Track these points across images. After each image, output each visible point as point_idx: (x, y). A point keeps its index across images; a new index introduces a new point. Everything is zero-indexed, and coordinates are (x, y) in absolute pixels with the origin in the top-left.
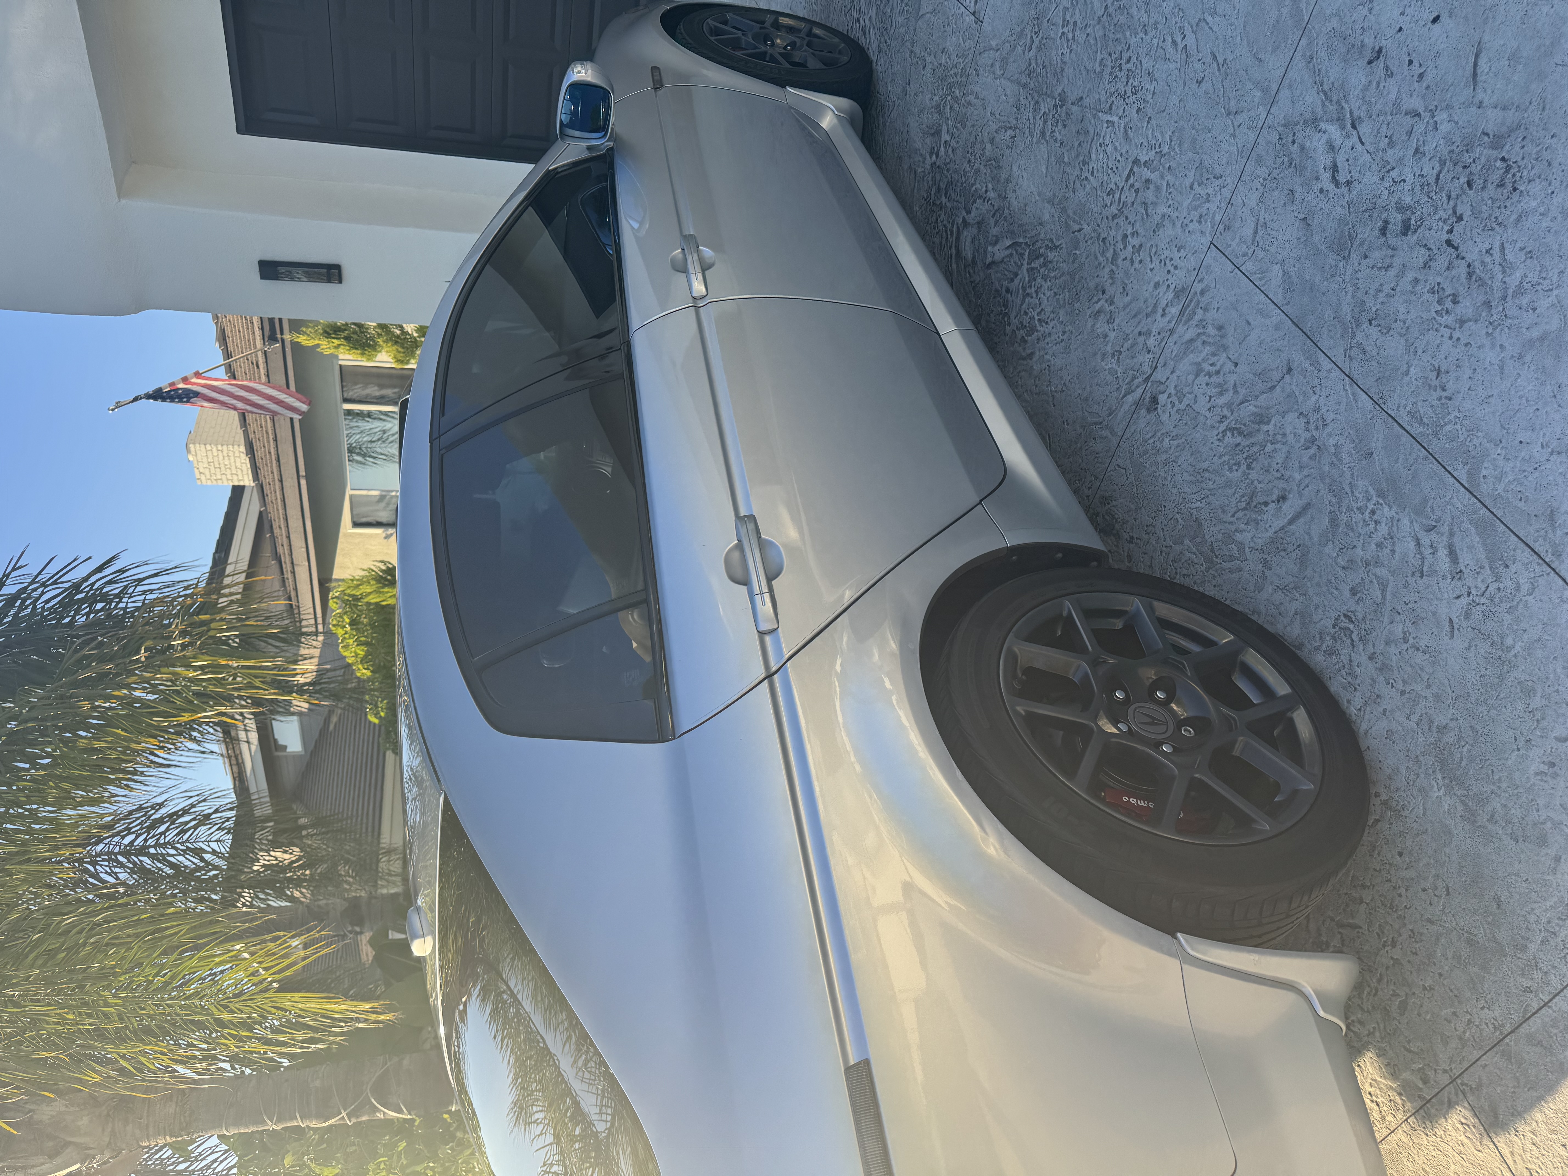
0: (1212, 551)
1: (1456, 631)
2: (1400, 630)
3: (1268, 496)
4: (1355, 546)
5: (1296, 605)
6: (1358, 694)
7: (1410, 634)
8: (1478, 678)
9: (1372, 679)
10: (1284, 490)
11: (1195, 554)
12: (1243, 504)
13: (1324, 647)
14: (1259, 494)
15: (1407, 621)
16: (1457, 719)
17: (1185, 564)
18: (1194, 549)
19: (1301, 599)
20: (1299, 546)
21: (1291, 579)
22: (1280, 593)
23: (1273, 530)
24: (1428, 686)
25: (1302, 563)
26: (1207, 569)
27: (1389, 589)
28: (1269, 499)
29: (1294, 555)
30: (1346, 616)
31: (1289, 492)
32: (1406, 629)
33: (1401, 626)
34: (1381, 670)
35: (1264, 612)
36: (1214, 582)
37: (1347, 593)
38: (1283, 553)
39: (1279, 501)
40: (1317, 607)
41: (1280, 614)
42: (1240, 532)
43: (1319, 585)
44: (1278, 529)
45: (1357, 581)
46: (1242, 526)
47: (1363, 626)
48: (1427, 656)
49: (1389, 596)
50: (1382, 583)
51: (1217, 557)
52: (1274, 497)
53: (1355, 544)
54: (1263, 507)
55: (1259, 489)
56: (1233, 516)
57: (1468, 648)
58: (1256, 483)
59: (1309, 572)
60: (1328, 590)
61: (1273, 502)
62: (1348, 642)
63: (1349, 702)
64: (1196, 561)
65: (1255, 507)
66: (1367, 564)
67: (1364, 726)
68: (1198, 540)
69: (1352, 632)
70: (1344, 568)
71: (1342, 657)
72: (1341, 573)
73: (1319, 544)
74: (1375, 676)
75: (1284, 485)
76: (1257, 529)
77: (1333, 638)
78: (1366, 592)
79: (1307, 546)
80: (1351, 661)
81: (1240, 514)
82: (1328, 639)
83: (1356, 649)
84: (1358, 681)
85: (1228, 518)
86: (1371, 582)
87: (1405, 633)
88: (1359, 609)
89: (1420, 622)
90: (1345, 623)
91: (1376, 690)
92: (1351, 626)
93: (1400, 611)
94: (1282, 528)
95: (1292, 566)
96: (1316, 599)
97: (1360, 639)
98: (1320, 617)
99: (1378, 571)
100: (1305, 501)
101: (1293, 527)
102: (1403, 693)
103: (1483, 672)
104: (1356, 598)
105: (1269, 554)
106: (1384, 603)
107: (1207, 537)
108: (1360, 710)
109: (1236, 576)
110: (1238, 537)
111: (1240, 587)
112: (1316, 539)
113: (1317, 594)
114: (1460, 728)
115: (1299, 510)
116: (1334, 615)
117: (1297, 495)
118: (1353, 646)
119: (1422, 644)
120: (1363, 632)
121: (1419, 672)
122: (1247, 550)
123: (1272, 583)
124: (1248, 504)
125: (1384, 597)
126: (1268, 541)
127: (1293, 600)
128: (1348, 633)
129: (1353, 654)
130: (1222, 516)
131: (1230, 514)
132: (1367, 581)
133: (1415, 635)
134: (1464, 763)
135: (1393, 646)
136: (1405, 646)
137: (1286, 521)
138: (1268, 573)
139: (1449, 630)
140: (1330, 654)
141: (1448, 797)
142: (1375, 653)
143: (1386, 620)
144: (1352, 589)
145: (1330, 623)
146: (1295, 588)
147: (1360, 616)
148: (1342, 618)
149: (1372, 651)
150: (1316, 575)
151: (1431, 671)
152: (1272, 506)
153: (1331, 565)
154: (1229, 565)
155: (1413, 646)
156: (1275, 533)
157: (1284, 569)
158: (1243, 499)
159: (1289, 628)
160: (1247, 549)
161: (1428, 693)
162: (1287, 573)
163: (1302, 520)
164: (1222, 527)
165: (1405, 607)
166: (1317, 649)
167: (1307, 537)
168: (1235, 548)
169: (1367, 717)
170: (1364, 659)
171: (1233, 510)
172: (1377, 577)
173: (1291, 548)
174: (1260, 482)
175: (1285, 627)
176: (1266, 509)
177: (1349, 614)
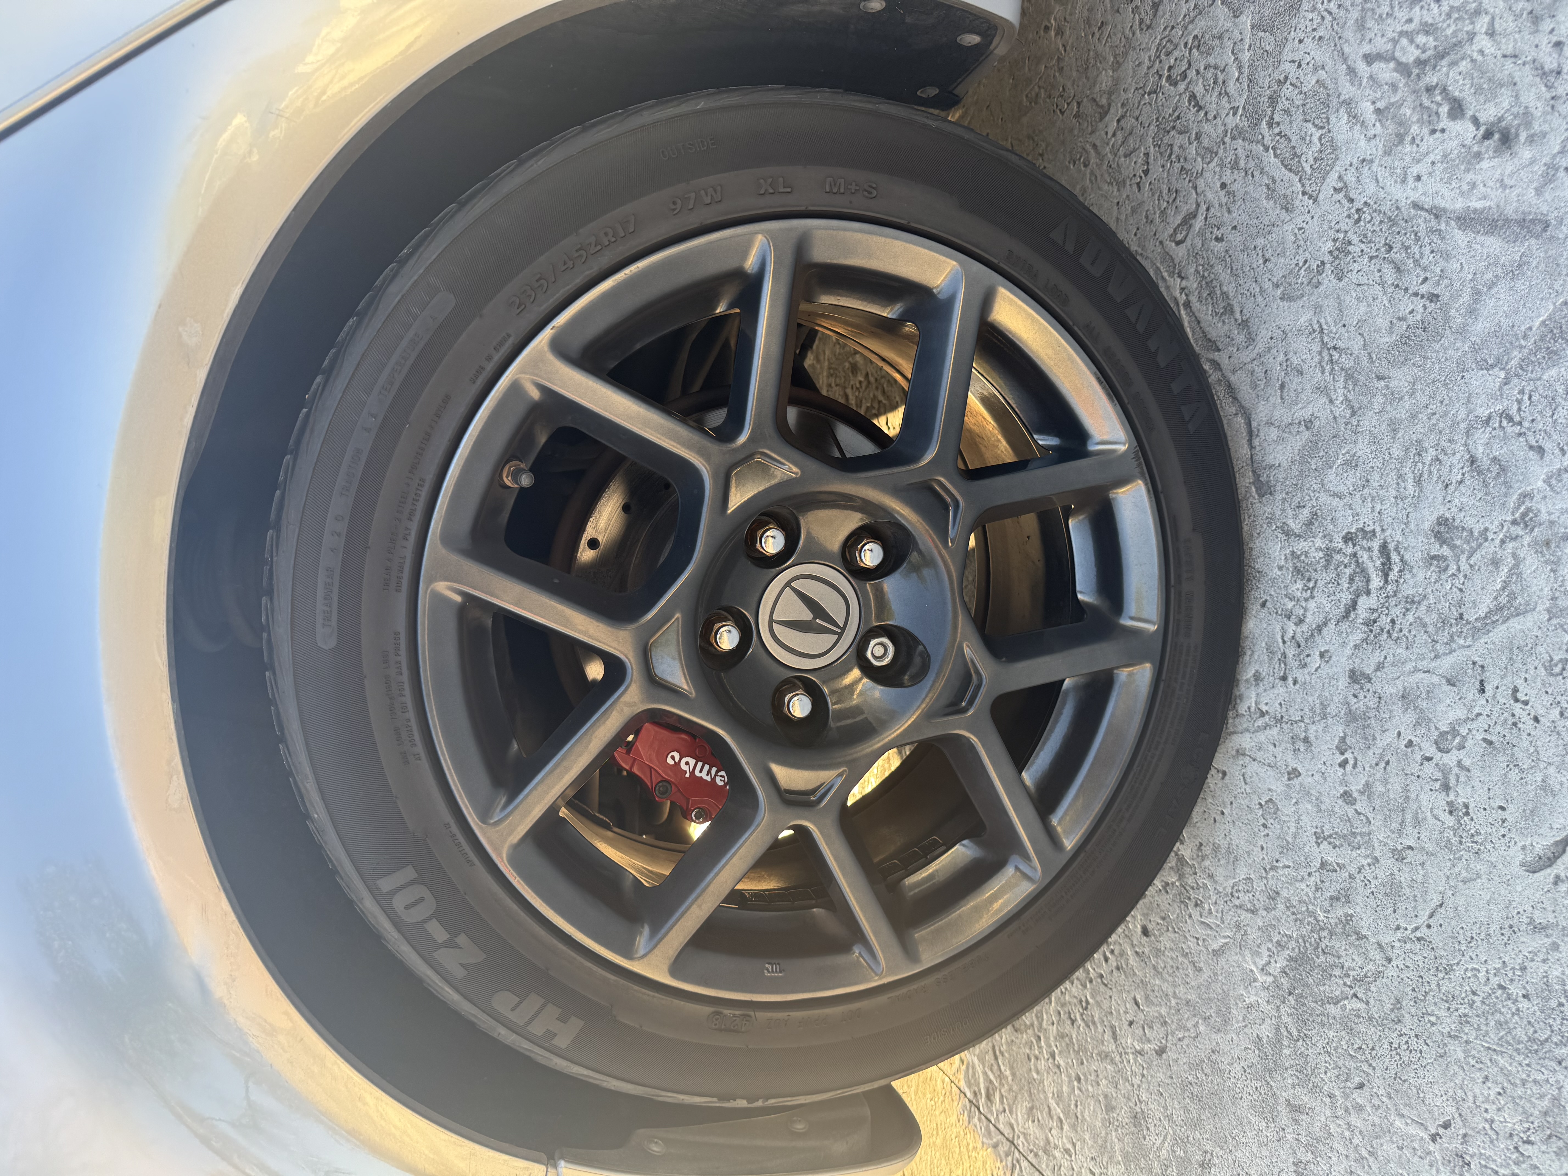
0: (1273, 100)
1: (1548, 874)
2: (1452, 716)
3: (1478, 90)
4: (1540, 450)
5: (1318, 407)
6: (1280, 690)
7: (1461, 747)
8: (1495, 981)
9: (1324, 706)
10: (1527, 117)
11: (1240, 68)
12: (1409, 54)
13: (1301, 546)
14: (1464, 65)
15: (1482, 722)
16: (1389, 960)
17: (1210, 74)
18: (1246, 56)
19: (1341, 410)
20: (1434, 298)
21: (1356, 345)
22: (1316, 347)
23: (1415, 196)
24: (1399, 856)
25: (1405, 340)
26: (1238, 133)
27: (1515, 624)
28: (1472, 106)
29: (1406, 304)
30: (1384, 548)
31: (1531, 139)
32: (1463, 731)
33: (1460, 713)
34: (1352, 717)
35: (1260, 347)
36: (1227, 177)
37: (1428, 518)
38: (1389, 274)
39: (1488, 135)
40: (1352, 463)
41: (1282, 387)
42: (1354, 118)
43: (1394, 427)
44: (1427, 202)
45: (1470, 523)
46: (1366, 109)
47: (1396, 611)
48: (1450, 821)
49: (1499, 633)
50: (1512, 596)
51: (1270, 125)
52: (1489, 113)
53: (1548, 446)
54: (1444, 109)
55: (1472, 50)
56: (1369, 59)
57: (1539, 929)
58: (1482, 24)
59: (1400, 379)
60: (1401, 461)
61: (1475, 121)
62: (1346, 598)
63: (1258, 678)
64: (1232, 87)
65: (1429, 90)
66: (1526, 520)
67: (1245, 741)
68: (1268, 41)
69: (1368, 593)
70: (1473, 461)
71: (1312, 605)
72: (1456, 462)
73: (1475, 349)
74: (1332, 709)
75: (1538, 108)
76: (1387, 153)
77: (1329, 554)
78: (1464, 567)
79: (1447, 320)
80: (1319, 629)
81: (1385, 72)
82: (1319, 542)
83: (1344, 626)
84: (1301, 675)
85: (1355, 51)
86: (1496, 563)
87: (1454, 732)
88: (1421, 575)
89: (1502, 760)
90: (1372, 564)
91: (1312, 728)
92: (1376, 582)
93: (1489, 688)
94: (1437, 213)
95: (1382, 322)
96: (1363, 448)
97: (1370, 623)
98: (1341, 488)
99: (1531, 563)
100: (1542, 206)
101: (1460, 238)
102: (1347, 796)
103: (1515, 990)
104: (1436, 549)
105: (1364, 239)
106: (1476, 632)
107: (1287, 55)
108: (1263, 714)
109: (1271, 210)
110: (1340, 123)
111: (1260, 242)
112: (1480, 327)
113: (1375, 441)
114: (1379, 974)
115: (1509, 211)
116: (1367, 520)
117: (1539, 169)
118: (1346, 616)
119: (1462, 795)
120: (1385, 621)
121: (1409, 817)
122: (1332, 180)
123: (1318, 309)
124: (1421, 63)
125: (1488, 622)
126: (1386, 207)
127: (1322, 390)
128: (1359, 583)
129: (1332, 626)
130: (1349, 34)
131: (1366, 48)
132: (1489, 549)
133: (1467, 762)
134: (1332, 1009)
135: (1410, 717)
136: (1430, 750)
137: (1459, 205)
138: (1328, 280)
139: (1538, 850)
140: (1297, 570)
141: (1264, 994)
142: (1369, 680)
143: (1446, 664)
144: (1442, 521)
145: (1347, 523)
146: (1349, 376)
147: (1408, 590)
148: (1376, 545)
149: (1368, 671)
150: (1407, 402)
151: (1429, 847)
152: (1464, 130)
153: (1455, 424)
154: (1281, 173)
155: (1445, 771)
156: (1416, 206)
157: (1363, 308)
158: (1421, 39)
159: (1274, 433)
160: (1334, 175)
161: (1387, 862)
162: (1361, 323)
163: (1493, 244)
164: (1330, 64)
165: (1504, 696)
166: (1288, 533)
167: (1466, 297)
168: (1316, 146)
169: (1261, 737)
170: (1342, 662)
171: (1381, 45)
172: (1516, 570)
173: (1413, 281)
174: (1491, 33)
175: (1270, 424)
176: (1445, 123)
177: (1395, 557)
